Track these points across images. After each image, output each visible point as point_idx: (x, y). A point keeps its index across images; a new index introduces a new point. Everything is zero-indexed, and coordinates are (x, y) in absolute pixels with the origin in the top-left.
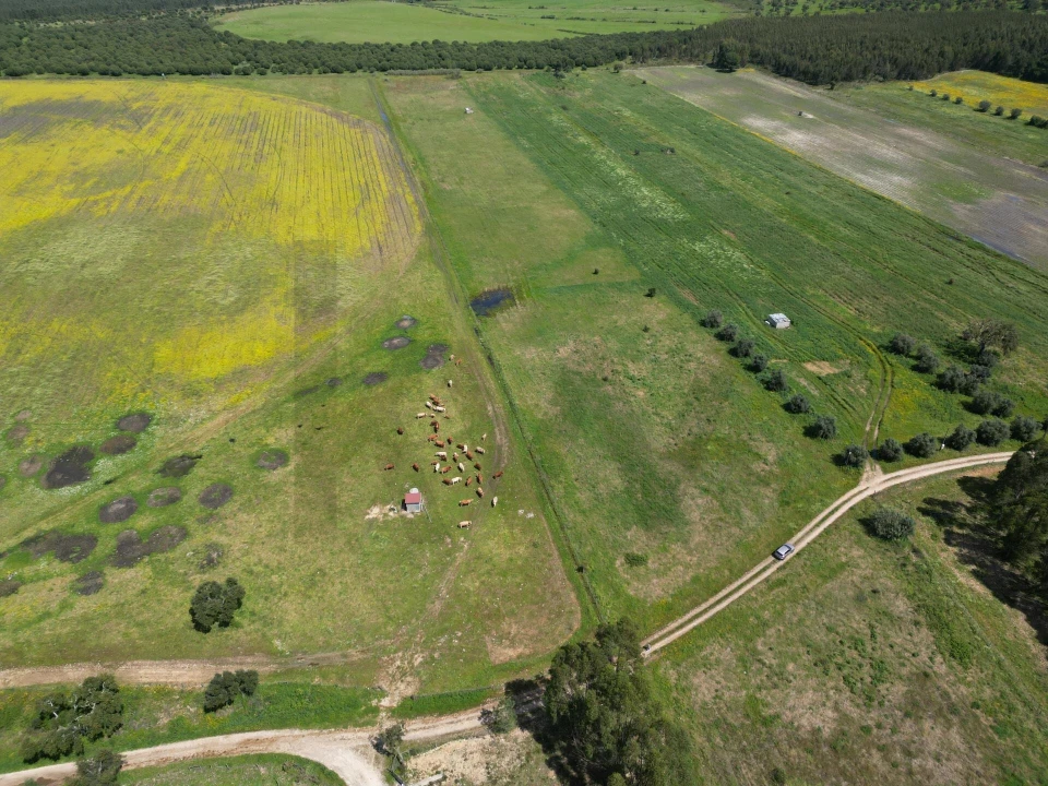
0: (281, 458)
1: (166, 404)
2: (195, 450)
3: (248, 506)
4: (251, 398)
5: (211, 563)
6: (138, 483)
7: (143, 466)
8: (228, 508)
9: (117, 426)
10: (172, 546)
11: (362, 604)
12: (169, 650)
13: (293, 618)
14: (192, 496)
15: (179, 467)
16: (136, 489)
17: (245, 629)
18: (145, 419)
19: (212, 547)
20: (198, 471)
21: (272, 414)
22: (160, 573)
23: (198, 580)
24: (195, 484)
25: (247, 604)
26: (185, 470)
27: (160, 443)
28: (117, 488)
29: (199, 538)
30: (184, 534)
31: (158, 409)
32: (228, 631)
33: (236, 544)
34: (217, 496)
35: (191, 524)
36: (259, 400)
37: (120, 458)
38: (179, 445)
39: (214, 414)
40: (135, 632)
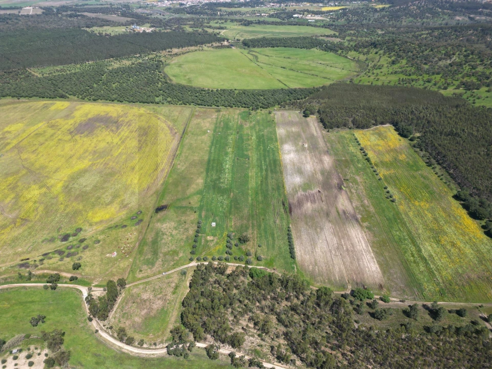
0: (99, 241)
1: (86, 227)
2: (86, 238)
3: (89, 250)
4: (100, 228)
5: (80, 259)
6: (75, 243)
7: (77, 240)
8: (86, 250)
9: (76, 231)
10: (75, 255)
11: (98, 270)
12: (68, 272)
13: (87, 270)
14: (81, 248)
15: (82, 241)
16: (74, 244)
17: (80, 271)
18: (81, 229)
19: (81, 257)
20: (85, 242)
21: (103, 232)
22: (72, 260)
23: (76, 262)
24: (83, 245)
25: (82, 267)
26: (83, 242)
27: (81, 235)
28: (71, 243)
29: (79, 255)
30: (78, 254)
31: (84, 228)
32: (77, 271)
33: (84, 257)
34: (85, 248)
35: (80, 252)
36: (101, 228)
37: (74, 237)
38: (84, 236)
39: (93, 230)
40: (65, 268)
